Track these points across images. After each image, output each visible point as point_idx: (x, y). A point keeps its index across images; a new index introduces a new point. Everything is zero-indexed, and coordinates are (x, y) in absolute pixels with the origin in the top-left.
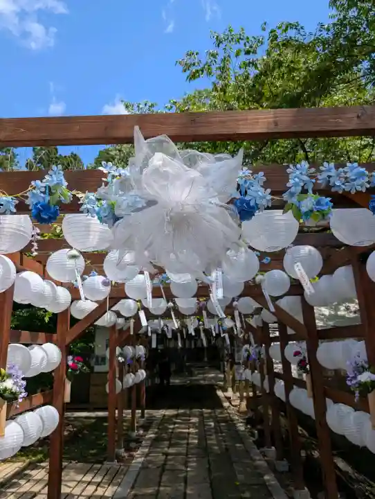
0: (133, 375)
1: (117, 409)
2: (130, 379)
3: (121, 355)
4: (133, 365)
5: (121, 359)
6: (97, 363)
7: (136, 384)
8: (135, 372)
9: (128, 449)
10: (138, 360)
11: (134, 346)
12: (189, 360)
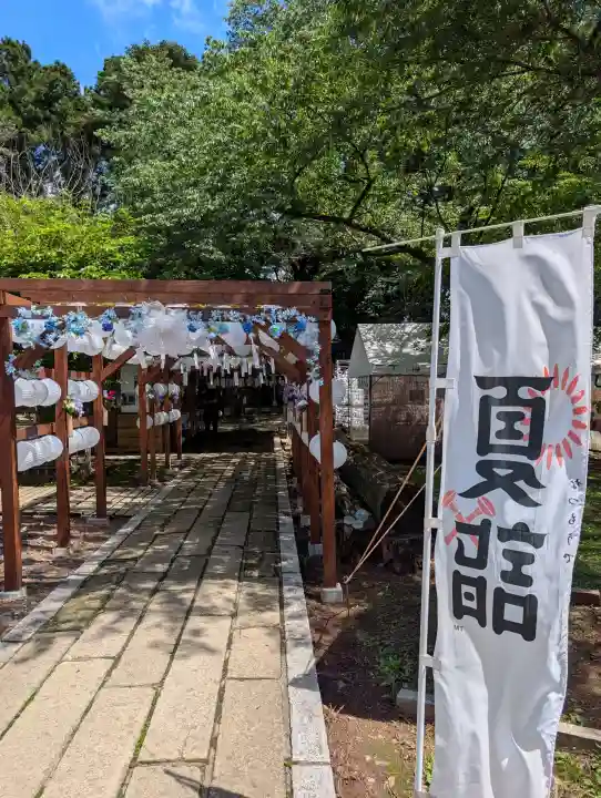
0: (165, 414)
1: (148, 452)
2: (162, 417)
3: (151, 392)
4: (165, 403)
5: (151, 396)
6: (125, 403)
7: (168, 423)
8: (168, 411)
9: (161, 480)
10: (172, 399)
11: (166, 383)
12: (248, 405)
